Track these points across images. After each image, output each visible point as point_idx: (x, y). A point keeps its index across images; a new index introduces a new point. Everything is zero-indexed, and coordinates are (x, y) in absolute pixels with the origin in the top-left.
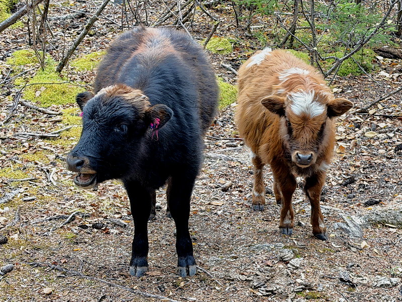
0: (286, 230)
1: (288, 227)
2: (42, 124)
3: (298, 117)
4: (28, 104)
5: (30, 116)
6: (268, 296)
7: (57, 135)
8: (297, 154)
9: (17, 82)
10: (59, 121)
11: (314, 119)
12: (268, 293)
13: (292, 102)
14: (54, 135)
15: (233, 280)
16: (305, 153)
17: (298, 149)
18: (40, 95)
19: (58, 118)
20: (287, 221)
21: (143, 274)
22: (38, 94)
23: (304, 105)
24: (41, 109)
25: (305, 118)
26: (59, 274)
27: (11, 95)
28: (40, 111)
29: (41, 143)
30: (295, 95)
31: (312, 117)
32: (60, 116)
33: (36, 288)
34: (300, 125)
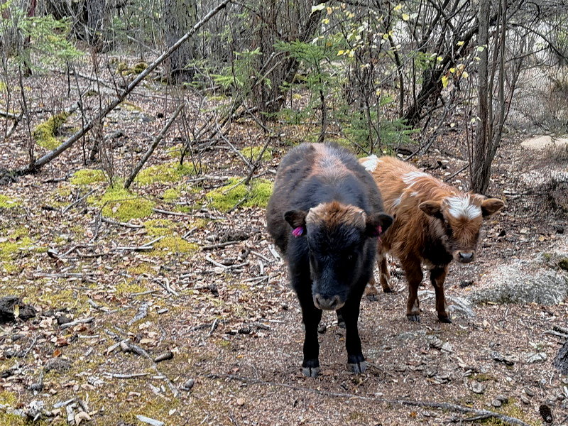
0: (414, 317)
1: (416, 314)
2: (130, 238)
3: (457, 220)
4: (108, 220)
5: (115, 231)
6: (445, 383)
7: (151, 247)
8: (459, 253)
9: (89, 200)
10: (145, 234)
11: (472, 221)
12: (444, 381)
13: (449, 207)
14: (147, 248)
15: (404, 371)
16: (466, 252)
17: (459, 248)
18: (117, 211)
19: (143, 231)
20: (414, 309)
21: (318, 374)
22: (115, 210)
23: (462, 209)
24: (122, 224)
25: (463, 221)
26: (240, 383)
27: (89, 213)
28: (123, 226)
29: (138, 256)
30: (452, 199)
31: (470, 219)
32: (143, 229)
33: (227, 400)
34: (459, 227)
